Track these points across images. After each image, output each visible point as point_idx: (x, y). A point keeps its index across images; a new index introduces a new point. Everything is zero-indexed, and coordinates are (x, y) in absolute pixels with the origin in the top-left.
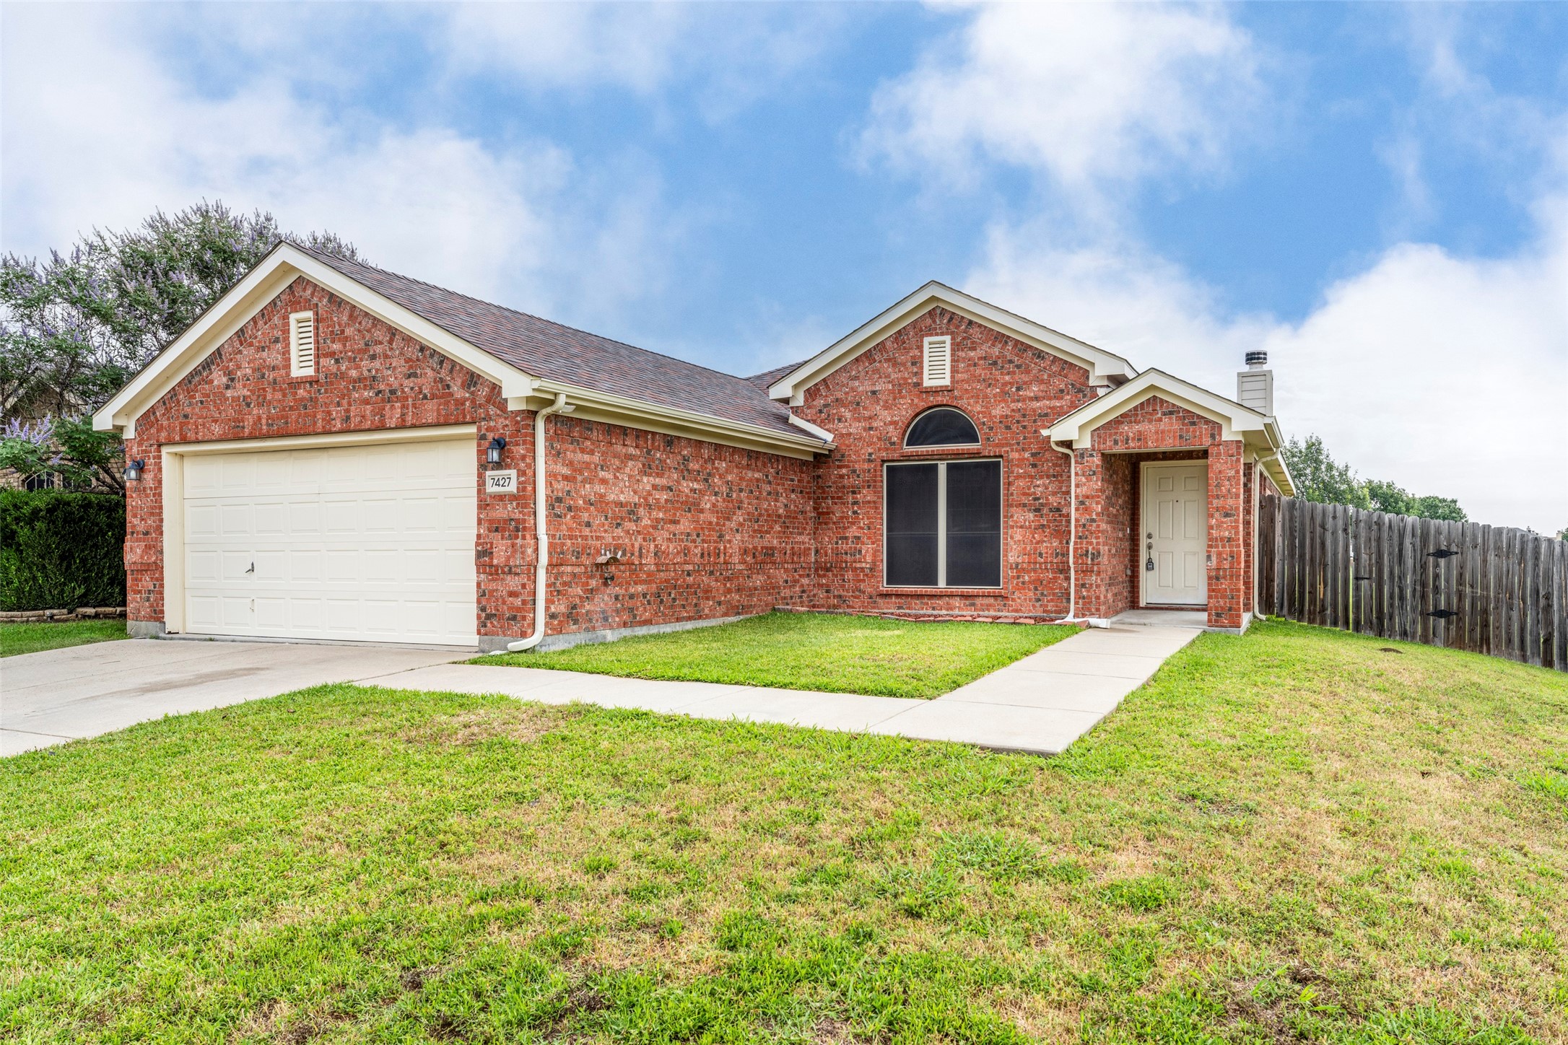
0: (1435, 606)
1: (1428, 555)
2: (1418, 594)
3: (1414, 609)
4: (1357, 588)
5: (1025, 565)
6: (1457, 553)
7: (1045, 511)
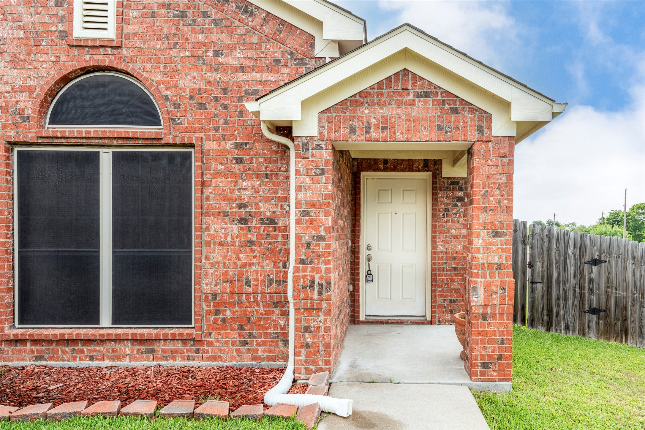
0: (590, 306)
1: (585, 263)
2: (577, 295)
3: (574, 308)
4: (532, 291)
5: (226, 296)
6: (605, 262)
7: (254, 222)
